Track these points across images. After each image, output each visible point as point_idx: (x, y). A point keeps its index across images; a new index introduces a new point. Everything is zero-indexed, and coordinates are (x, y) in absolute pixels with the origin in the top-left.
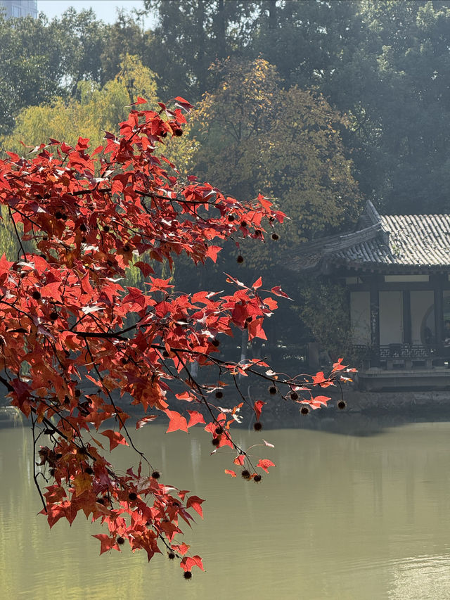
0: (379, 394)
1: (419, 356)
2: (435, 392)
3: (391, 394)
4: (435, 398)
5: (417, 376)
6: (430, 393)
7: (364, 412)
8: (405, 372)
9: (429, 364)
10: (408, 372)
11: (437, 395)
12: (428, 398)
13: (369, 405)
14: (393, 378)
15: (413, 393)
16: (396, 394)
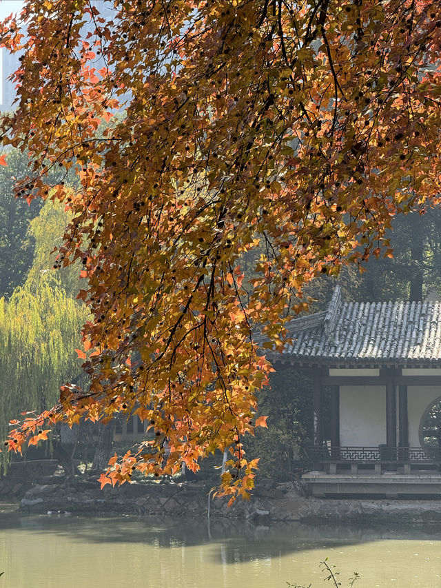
0: (322, 501)
1: (365, 459)
2: (386, 501)
3: (335, 502)
4: (385, 507)
5: (361, 482)
6: (379, 501)
7: (302, 521)
8: (346, 477)
9: (378, 468)
10: (350, 477)
11: (388, 504)
12: (376, 507)
13: (309, 513)
14: (337, 483)
15: (361, 501)
16: (342, 501)
